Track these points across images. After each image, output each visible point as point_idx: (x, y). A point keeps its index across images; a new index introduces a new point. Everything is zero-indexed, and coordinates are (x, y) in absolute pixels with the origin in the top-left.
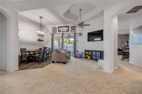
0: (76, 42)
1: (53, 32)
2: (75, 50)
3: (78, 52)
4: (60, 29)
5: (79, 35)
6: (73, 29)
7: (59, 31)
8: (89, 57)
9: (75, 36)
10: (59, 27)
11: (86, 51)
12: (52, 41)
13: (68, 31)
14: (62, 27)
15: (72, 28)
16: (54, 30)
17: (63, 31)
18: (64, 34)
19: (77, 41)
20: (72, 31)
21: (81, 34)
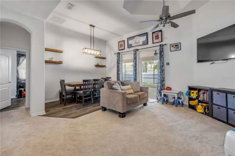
0: (166, 66)
1: (119, 50)
2: (163, 85)
3: (169, 89)
4: (130, 42)
5: (172, 49)
6: (157, 37)
7: (130, 46)
8: (200, 108)
9: (161, 51)
10: (129, 39)
11: (191, 89)
12: (118, 67)
13: (146, 43)
14: (134, 37)
15: (154, 35)
16: (121, 45)
17: (136, 45)
18: (138, 50)
19: (168, 64)
20: (155, 41)
21: (177, 46)
